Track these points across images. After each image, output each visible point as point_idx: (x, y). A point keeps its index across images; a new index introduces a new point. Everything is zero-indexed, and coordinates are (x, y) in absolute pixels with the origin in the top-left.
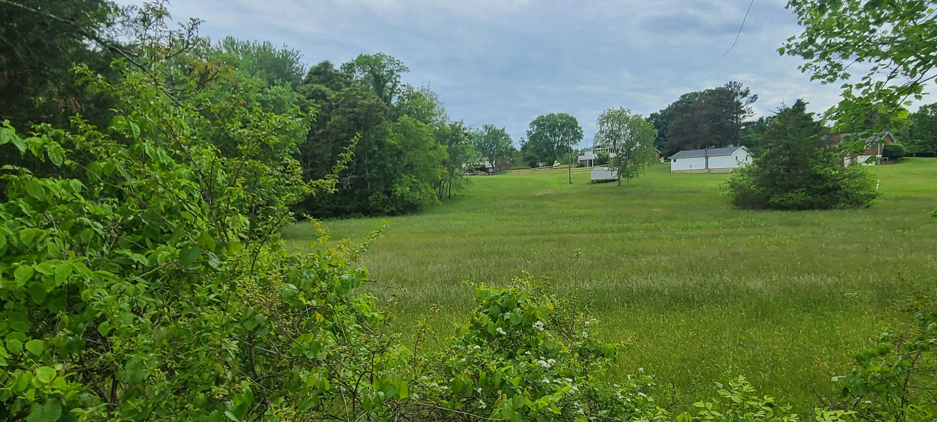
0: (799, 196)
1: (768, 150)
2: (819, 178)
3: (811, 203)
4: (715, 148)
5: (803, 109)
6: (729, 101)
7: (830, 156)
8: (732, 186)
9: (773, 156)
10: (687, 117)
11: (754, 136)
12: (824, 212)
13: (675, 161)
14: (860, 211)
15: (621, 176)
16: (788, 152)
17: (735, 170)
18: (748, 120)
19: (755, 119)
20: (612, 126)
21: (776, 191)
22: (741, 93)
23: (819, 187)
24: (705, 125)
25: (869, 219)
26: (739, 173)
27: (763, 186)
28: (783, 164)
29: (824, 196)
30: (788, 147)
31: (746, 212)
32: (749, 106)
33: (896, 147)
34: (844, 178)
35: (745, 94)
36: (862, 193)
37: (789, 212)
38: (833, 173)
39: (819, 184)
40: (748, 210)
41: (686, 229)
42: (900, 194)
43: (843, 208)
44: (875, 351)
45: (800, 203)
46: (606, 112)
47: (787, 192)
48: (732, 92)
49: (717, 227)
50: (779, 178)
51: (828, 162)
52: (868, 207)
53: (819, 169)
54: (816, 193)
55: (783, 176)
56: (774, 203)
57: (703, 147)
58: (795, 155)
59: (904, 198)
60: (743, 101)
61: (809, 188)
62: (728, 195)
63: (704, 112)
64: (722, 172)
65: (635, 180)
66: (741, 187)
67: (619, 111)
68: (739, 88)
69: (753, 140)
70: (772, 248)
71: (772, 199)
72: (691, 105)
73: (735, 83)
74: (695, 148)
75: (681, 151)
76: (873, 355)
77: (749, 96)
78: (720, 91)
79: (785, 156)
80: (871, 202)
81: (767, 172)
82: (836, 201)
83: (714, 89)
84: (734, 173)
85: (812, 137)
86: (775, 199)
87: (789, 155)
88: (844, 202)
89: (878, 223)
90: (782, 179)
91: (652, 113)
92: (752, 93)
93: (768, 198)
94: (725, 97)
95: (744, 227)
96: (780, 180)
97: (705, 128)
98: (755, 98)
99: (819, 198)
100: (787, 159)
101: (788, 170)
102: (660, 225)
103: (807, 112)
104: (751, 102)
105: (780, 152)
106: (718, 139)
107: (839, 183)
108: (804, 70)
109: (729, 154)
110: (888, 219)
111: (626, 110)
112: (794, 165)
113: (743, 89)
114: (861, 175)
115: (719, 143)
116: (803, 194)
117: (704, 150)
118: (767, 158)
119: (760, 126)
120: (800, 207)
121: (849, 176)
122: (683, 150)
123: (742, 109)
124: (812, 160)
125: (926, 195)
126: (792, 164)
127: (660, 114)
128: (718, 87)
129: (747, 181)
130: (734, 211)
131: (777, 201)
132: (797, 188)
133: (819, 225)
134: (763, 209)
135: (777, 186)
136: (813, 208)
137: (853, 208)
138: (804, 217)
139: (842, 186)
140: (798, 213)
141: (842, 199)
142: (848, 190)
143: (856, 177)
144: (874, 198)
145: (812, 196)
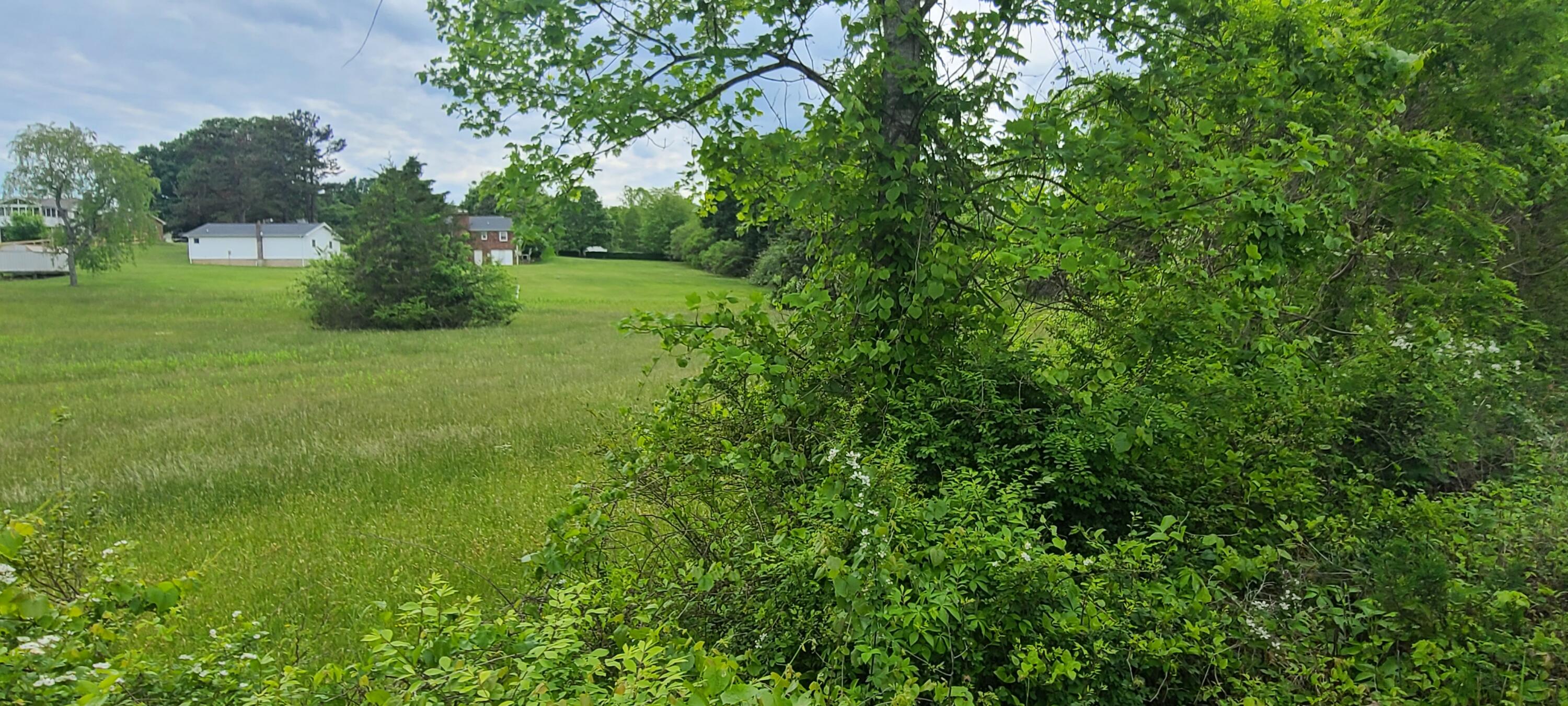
0: (417, 307)
1: (369, 233)
2: (445, 280)
3: (435, 319)
4: (276, 222)
5: (419, 172)
6: (296, 144)
7: (458, 248)
8: (312, 290)
9: (376, 242)
10: (218, 162)
11: (340, 209)
12: (452, 331)
13: (197, 241)
14: (499, 329)
15: (78, 266)
16: (399, 238)
17: (313, 264)
18: (330, 179)
19: (343, 179)
20: (51, 160)
21: (382, 299)
22: (318, 134)
23: (443, 294)
24: (254, 180)
25: (511, 341)
26: (321, 269)
27: (362, 290)
28: (391, 256)
29: (452, 308)
30: (398, 230)
31: (335, 333)
32: (333, 156)
34: (478, 281)
35: (325, 136)
36: (501, 303)
37: (403, 333)
38: (463, 273)
39: (444, 290)
40: (339, 329)
41: (229, 366)
42: (545, 307)
43: (477, 326)
44: (571, 511)
45: (418, 318)
46: (34, 130)
47: (398, 301)
48: (301, 128)
49: (287, 362)
50: (386, 278)
51: (455, 257)
52: (508, 323)
53: (443, 267)
54: (441, 303)
55: (392, 275)
56: (379, 318)
57: (252, 219)
58: (409, 244)
59: (548, 311)
60: (323, 146)
61: (430, 295)
62: (303, 305)
63: (252, 157)
64: (292, 266)
65: (110, 275)
66: (325, 292)
67: (67, 132)
68: (314, 123)
69: (339, 214)
70: (384, 390)
71: (377, 313)
72: (226, 141)
73: (307, 113)
74: (237, 220)
75: (209, 225)
76: (568, 517)
77: (331, 140)
78: (280, 124)
79: (394, 244)
80: (511, 317)
81: (368, 269)
82: (468, 316)
83: (270, 118)
84: (312, 269)
85: (433, 217)
86: (382, 313)
87: (400, 243)
88: (479, 316)
89: (521, 345)
90: (391, 281)
91: (143, 144)
92: (337, 136)
93: (370, 311)
94: (289, 135)
95: (334, 358)
96: (388, 282)
97: (255, 186)
98: (341, 145)
99: (446, 311)
100: (397, 248)
101: (398, 267)
102: (173, 360)
103: (423, 178)
104: (335, 150)
105: (386, 237)
106: (278, 206)
107: (470, 288)
108: (450, 112)
109: (301, 234)
110: (533, 339)
111: (84, 131)
112: (407, 258)
113: (321, 126)
115: (281, 214)
116: (423, 304)
117: (254, 225)
118: (366, 245)
119: (350, 191)
120: (419, 326)
121: (484, 279)
122: (213, 221)
123: (321, 160)
124: (434, 253)
125: (573, 307)
126: (405, 258)
127: (160, 148)
128: (277, 115)
129: (336, 283)
130: (316, 333)
131: (383, 316)
132: (412, 295)
133: (447, 351)
134: (363, 328)
135: (384, 291)
136: (438, 327)
137: (491, 325)
138: (425, 340)
139: (475, 294)
140: (415, 334)
141: (476, 312)
142: (483, 299)
143: (492, 280)
144: (515, 310)
145: (435, 307)
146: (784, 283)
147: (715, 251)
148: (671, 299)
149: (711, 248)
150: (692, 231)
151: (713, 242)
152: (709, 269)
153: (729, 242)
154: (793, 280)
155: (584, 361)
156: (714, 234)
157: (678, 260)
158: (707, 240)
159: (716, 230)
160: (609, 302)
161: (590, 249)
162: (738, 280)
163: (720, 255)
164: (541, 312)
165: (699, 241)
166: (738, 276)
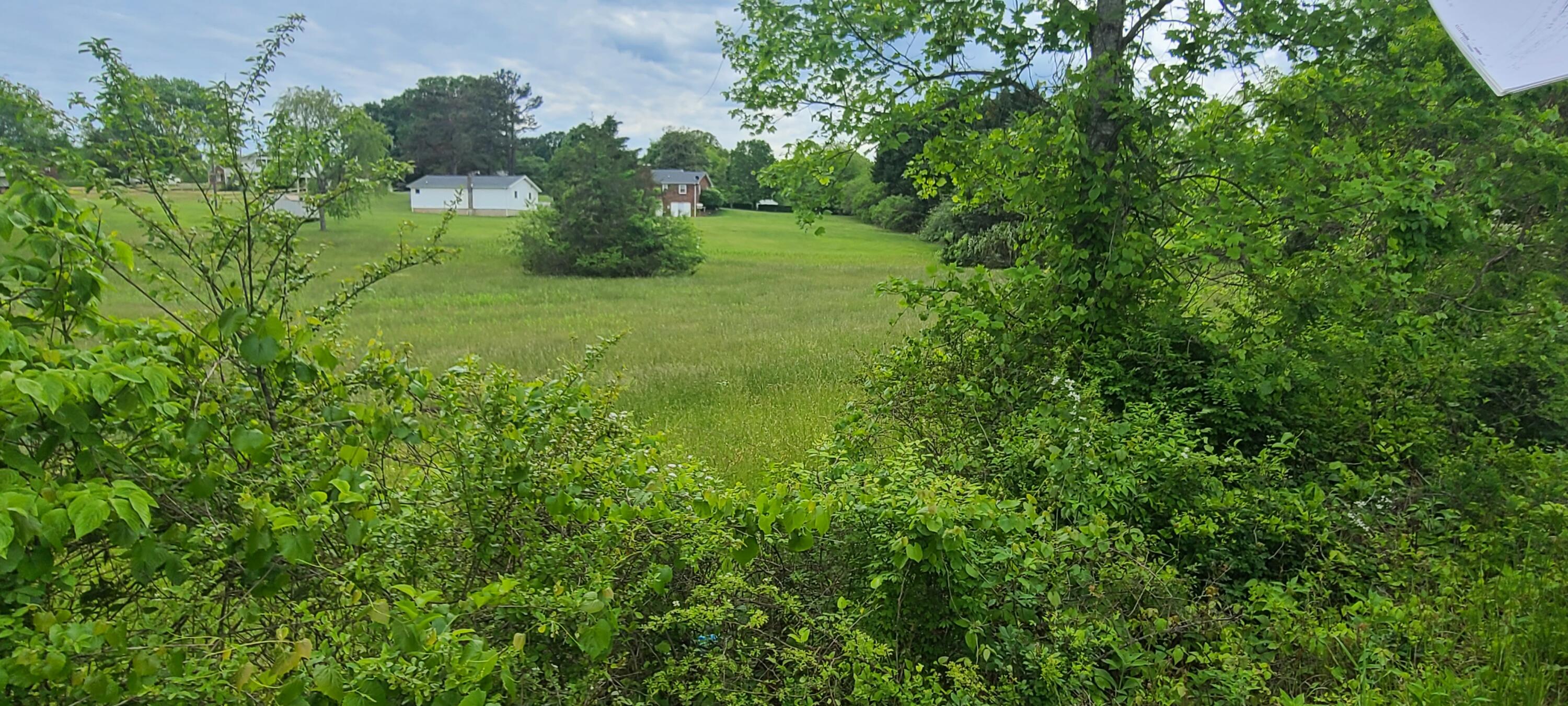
0: (614, 257)
1: (573, 188)
2: (638, 231)
3: (628, 268)
4: (482, 174)
5: (615, 130)
6: (501, 101)
7: (650, 202)
8: (519, 239)
9: (578, 196)
10: (435, 119)
12: (646, 280)
13: (418, 191)
14: (687, 279)
15: (327, 214)
16: (599, 192)
17: (522, 215)
18: (528, 134)
19: (540, 134)
20: (305, 119)
21: (583, 248)
22: (519, 91)
23: (637, 245)
24: (464, 135)
25: (695, 290)
26: (529, 219)
27: (566, 240)
28: (592, 209)
29: (644, 258)
30: (598, 185)
31: (544, 279)
32: (531, 113)
33: (713, 194)
34: (667, 233)
35: (524, 93)
36: (686, 254)
37: (603, 280)
38: (650, 225)
39: (638, 241)
40: (547, 275)
42: (723, 258)
43: (665, 275)
45: (614, 267)
46: (293, 92)
47: (597, 250)
48: (504, 86)
50: (587, 229)
51: (648, 211)
52: (693, 273)
53: (636, 219)
54: (635, 253)
55: (592, 227)
56: (580, 266)
57: (463, 172)
58: (607, 198)
59: (728, 263)
60: (522, 103)
61: (625, 245)
62: (514, 252)
63: (463, 114)
64: (501, 216)
65: (352, 222)
66: (535, 241)
67: (318, 93)
68: (515, 81)
69: (537, 168)
71: (579, 261)
72: (442, 99)
73: (509, 72)
74: (450, 172)
75: (428, 177)
77: (530, 97)
78: (486, 83)
79: (594, 198)
80: (696, 268)
81: (572, 221)
82: (657, 265)
83: (477, 77)
84: (521, 219)
85: (628, 172)
86: (583, 261)
87: (600, 197)
88: (667, 266)
89: (709, 294)
90: (592, 232)
91: (367, 102)
92: (534, 94)
93: (574, 259)
94: (494, 93)
96: (589, 233)
97: (465, 140)
98: (538, 102)
99: (638, 261)
100: (597, 202)
101: (598, 219)
104: (534, 106)
105: (588, 192)
106: (484, 160)
107: (660, 240)
109: (505, 186)
110: (719, 289)
111: (332, 93)
112: (606, 211)
113: (521, 85)
114: (686, 230)
115: (486, 167)
116: (619, 254)
117: (464, 177)
118: (570, 199)
119: (544, 146)
120: (614, 274)
121: (673, 231)
122: (432, 173)
123: (520, 116)
124: (628, 207)
125: (750, 260)
127: (382, 105)
128: (484, 74)
129: (541, 232)
130: (526, 278)
131: (585, 264)
132: (610, 246)
133: (644, 298)
134: (567, 274)
135: (585, 241)
136: (632, 275)
137: (677, 274)
138: (623, 287)
139: (665, 245)
140: (614, 281)
141: (665, 262)
142: (671, 250)
143: (679, 233)
144: (700, 261)
145: (631, 257)
146: (955, 239)
147: (885, 206)
148: (843, 253)
149: (881, 203)
150: (863, 185)
151: (884, 197)
152: (879, 224)
153: (900, 197)
154: (965, 237)
155: (770, 312)
156: (885, 189)
157: (848, 214)
158: (877, 195)
159: (886, 184)
160: (783, 255)
161: (762, 202)
162: (908, 235)
163: (890, 210)
164: (721, 264)
165: (869, 196)
166: (908, 231)
